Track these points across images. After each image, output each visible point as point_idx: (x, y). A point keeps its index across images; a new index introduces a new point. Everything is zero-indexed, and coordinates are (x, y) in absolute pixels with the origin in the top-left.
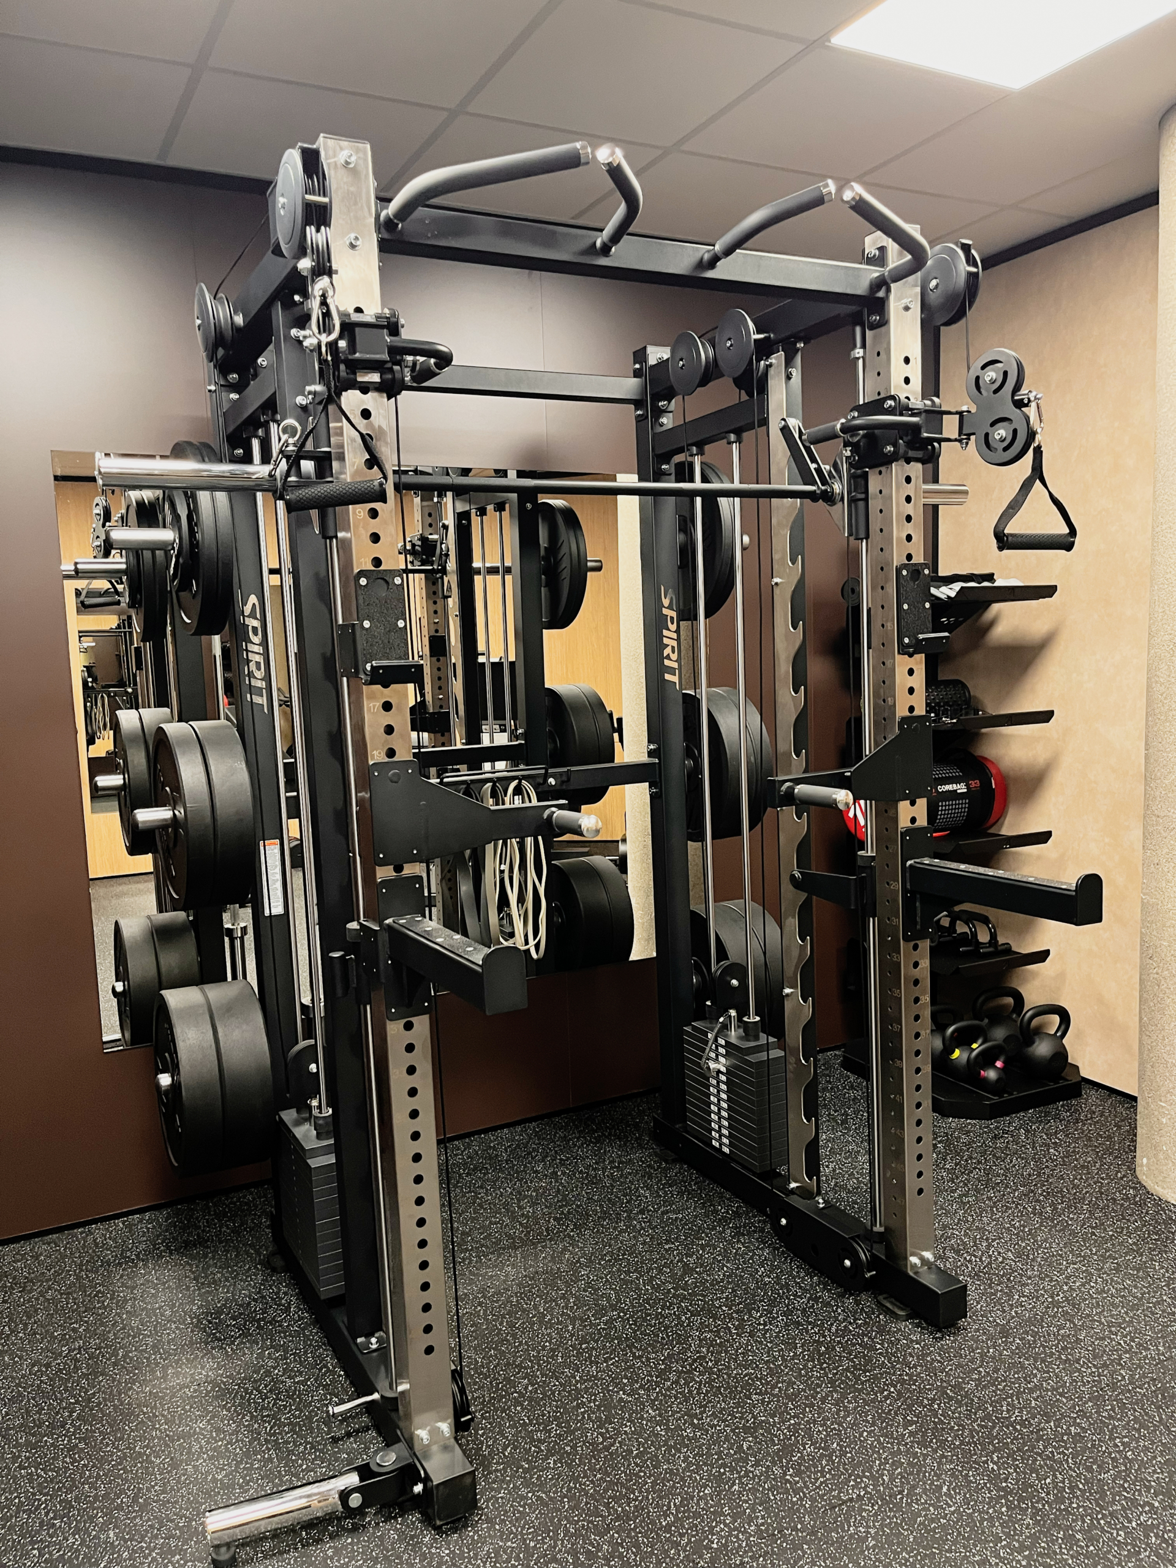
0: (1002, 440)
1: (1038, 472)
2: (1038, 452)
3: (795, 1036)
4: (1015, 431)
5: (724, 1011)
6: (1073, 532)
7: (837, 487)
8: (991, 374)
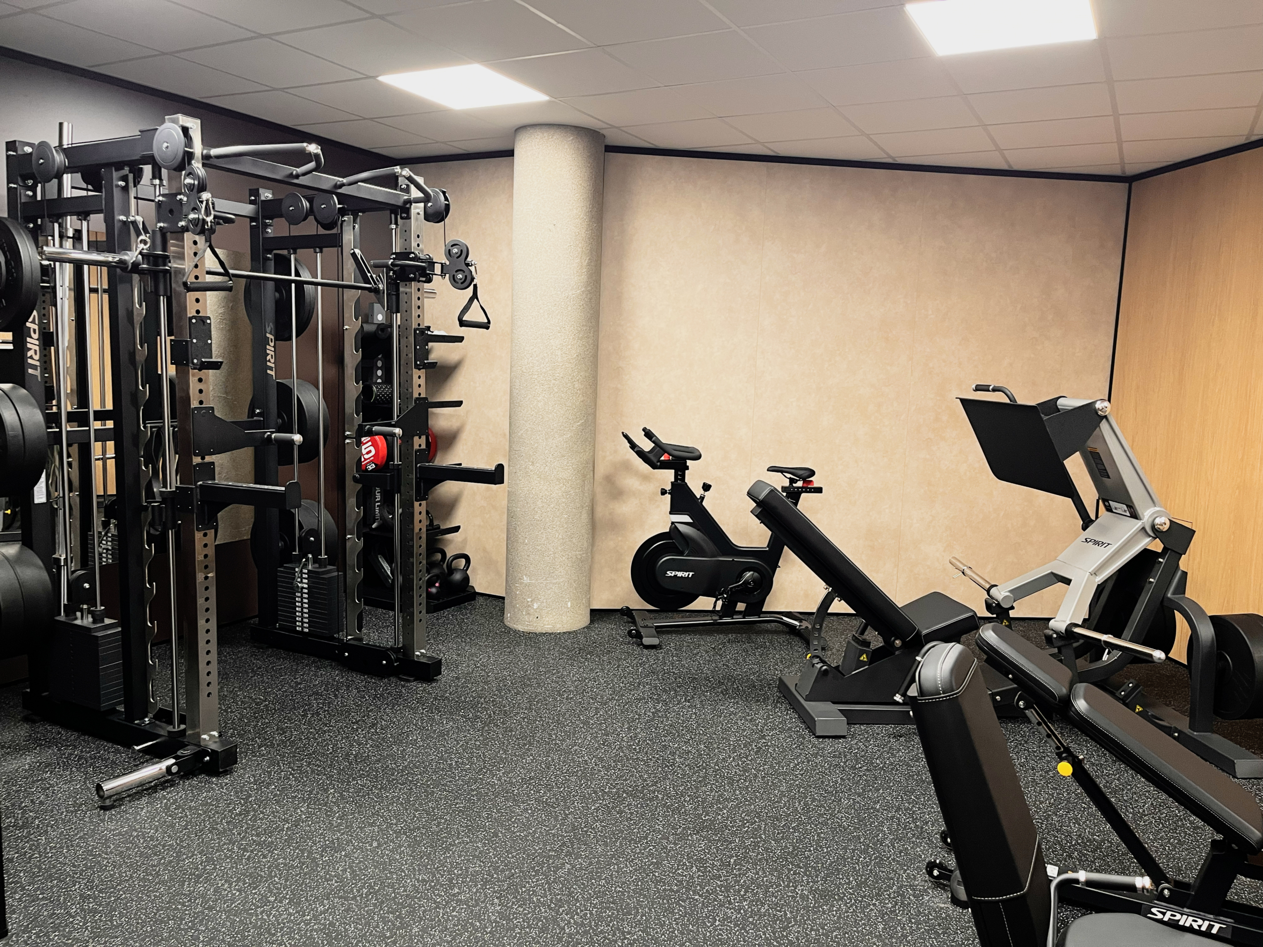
0: (461, 279)
1: (475, 296)
2: (475, 286)
3: (352, 559)
4: (466, 276)
5: (305, 556)
6: (489, 322)
7: (381, 286)
8: (455, 250)
